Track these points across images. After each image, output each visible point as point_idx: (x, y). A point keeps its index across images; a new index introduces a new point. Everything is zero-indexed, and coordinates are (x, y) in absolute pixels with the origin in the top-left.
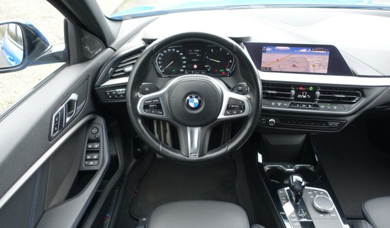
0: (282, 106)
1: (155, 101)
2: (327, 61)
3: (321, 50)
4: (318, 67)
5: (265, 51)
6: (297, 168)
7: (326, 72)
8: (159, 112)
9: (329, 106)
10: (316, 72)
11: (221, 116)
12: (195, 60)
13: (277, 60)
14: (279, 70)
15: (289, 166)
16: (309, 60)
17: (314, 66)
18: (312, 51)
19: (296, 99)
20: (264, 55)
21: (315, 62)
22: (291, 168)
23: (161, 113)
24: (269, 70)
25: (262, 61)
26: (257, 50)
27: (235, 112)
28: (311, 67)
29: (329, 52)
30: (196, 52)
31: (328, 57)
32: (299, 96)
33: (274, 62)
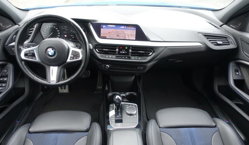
0: (112, 58)
1: (31, 52)
2: (135, 33)
3: (131, 27)
4: (130, 36)
5: (102, 28)
6: (128, 94)
7: (135, 39)
8: (33, 58)
9: (136, 58)
10: (130, 39)
11: (69, 60)
12: (65, 32)
13: (109, 32)
14: (110, 38)
15: (123, 93)
16: (125, 32)
17: (128, 36)
18: (127, 28)
19: (119, 54)
20: (102, 29)
21: (129, 34)
22: (124, 94)
23: (35, 58)
24: (104, 38)
25: (101, 33)
26: (98, 27)
27: (75, 58)
28: (127, 36)
29: (135, 28)
30: (65, 28)
31: (135, 31)
32: (121, 52)
33: (107, 33)
